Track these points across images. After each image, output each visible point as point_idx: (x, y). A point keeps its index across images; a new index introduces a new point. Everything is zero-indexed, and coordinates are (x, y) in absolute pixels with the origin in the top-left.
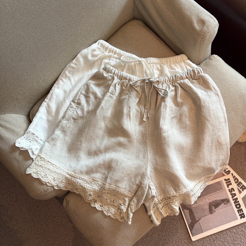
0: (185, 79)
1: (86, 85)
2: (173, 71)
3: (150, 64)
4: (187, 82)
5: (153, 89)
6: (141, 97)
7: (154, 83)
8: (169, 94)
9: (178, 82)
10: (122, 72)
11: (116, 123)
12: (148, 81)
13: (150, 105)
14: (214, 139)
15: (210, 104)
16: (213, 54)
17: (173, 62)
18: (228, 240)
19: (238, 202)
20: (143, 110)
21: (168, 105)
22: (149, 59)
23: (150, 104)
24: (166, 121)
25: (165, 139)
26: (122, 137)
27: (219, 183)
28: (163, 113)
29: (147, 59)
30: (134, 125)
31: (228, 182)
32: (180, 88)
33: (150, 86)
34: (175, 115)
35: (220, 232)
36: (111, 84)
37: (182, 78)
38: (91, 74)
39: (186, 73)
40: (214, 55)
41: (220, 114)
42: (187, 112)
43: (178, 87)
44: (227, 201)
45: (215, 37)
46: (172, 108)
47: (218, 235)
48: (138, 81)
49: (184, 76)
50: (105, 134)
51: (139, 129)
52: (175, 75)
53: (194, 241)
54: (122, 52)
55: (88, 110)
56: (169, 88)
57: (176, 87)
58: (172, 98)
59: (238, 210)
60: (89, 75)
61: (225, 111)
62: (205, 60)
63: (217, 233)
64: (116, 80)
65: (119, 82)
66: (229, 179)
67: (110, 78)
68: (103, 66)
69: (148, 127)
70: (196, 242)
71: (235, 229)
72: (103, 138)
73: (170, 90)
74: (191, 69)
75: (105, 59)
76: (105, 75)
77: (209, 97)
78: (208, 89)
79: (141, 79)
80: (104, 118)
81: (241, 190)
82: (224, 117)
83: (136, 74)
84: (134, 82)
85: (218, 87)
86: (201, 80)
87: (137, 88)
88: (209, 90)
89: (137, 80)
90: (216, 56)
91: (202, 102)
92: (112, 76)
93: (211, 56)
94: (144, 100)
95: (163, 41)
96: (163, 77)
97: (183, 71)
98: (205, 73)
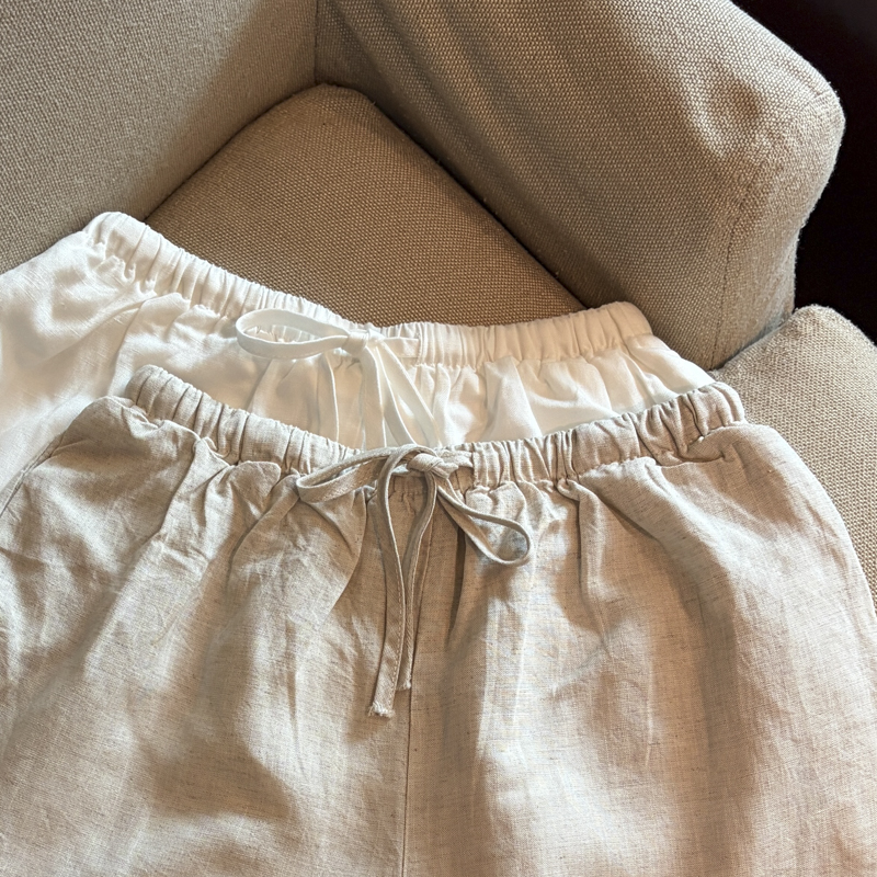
0: (633, 454)
1: (20, 493)
2: (560, 410)
3: (414, 360)
4: (646, 476)
5: (434, 518)
6: (359, 569)
7: (441, 479)
8: (533, 551)
9: (594, 473)
10: (243, 414)
11: (204, 728)
12: (402, 469)
13: (418, 618)
14: (811, 826)
15: (790, 615)
16: (808, 303)
17: (560, 353)
20: (373, 648)
21: (529, 619)
22: (412, 333)
23: (419, 610)
24: (515, 719)
25: (507, 828)
26: (241, 813)
28: (494, 666)
29: (399, 329)
30: (319, 740)
32: (600, 513)
33: (419, 502)
34: (570, 679)
36: (177, 487)
37: (614, 451)
38: (51, 421)
39: (639, 417)
40: (815, 308)
41: (853, 677)
42: (646, 664)
43: (591, 508)
45: (819, 195)
46: (555, 637)
48: (344, 467)
49: (625, 438)
50: (137, 797)
51: (350, 768)
52: (575, 434)
54: (243, 288)
55: (34, 649)
56: (537, 512)
57: (576, 503)
58: (554, 573)
60: (39, 428)
62: (757, 339)
64: (207, 463)
65: (228, 474)
67: (169, 448)
68: (123, 377)
69: (401, 754)
72: (124, 822)
73: (544, 525)
74: (674, 396)
75: (136, 332)
76: (139, 428)
77: (786, 571)
78: (774, 521)
79: (362, 453)
80: (134, 698)
83: (334, 425)
84: (317, 472)
85: (841, 506)
86: (733, 460)
87: (338, 513)
88: (786, 525)
89: (336, 462)
90: (825, 317)
91: (742, 602)
92: (180, 434)
93: (793, 317)
94: (382, 585)
95: (498, 219)
96: (499, 444)
97: (622, 406)
98: (755, 417)
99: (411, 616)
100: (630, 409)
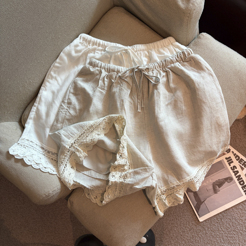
0: (175, 62)
1: (73, 83)
2: (162, 56)
3: (136, 51)
4: (178, 66)
5: (143, 77)
6: (132, 88)
7: (143, 70)
8: (160, 81)
9: (169, 66)
10: (109, 65)
12: (137, 70)
13: (143, 95)
14: (212, 121)
15: (205, 86)
16: (201, 32)
17: (161, 47)
18: (235, 217)
19: (242, 178)
20: (136, 101)
21: (161, 92)
22: (135, 47)
23: (143, 93)
24: (161, 109)
25: (162, 128)
27: (220, 162)
28: (156, 101)
29: (133, 46)
31: (230, 160)
32: (171, 73)
33: (140, 75)
34: (169, 102)
35: (226, 210)
36: (100, 78)
37: (172, 62)
38: (77, 70)
39: (176, 56)
41: (217, 95)
42: (182, 97)
43: (169, 72)
44: (230, 179)
46: (166, 95)
47: (225, 213)
48: (127, 71)
49: (174, 60)
52: (165, 60)
53: (202, 222)
54: (106, 43)
55: (80, 108)
56: (160, 74)
57: (167, 72)
58: (164, 84)
59: (242, 187)
60: (75, 72)
61: (221, 91)
62: (194, 40)
63: (223, 211)
64: (104, 73)
65: (108, 75)
66: (230, 157)
67: (97, 72)
68: (88, 61)
70: (204, 222)
71: (241, 205)
73: (162, 76)
74: (181, 51)
75: (89, 53)
76: (92, 69)
77: (203, 79)
78: (200, 71)
79: (130, 68)
81: (243, 167)
82: (220, 97)
83: (124, 64)
84: (122, 73)
85: (211, 66)
86: (192, 61)
87: (127, 79)
88: (202, 71)
89: (125, 70)
90: (205, 34)
91: (197, 85)
92: (99, 69)
93: (199, 35)
94: (136, 90)
95: (147, 25)
96: (152, 64)
97: (172, 54)
98: (195, 53)
99: (142, 95)
100: (174, 54)
